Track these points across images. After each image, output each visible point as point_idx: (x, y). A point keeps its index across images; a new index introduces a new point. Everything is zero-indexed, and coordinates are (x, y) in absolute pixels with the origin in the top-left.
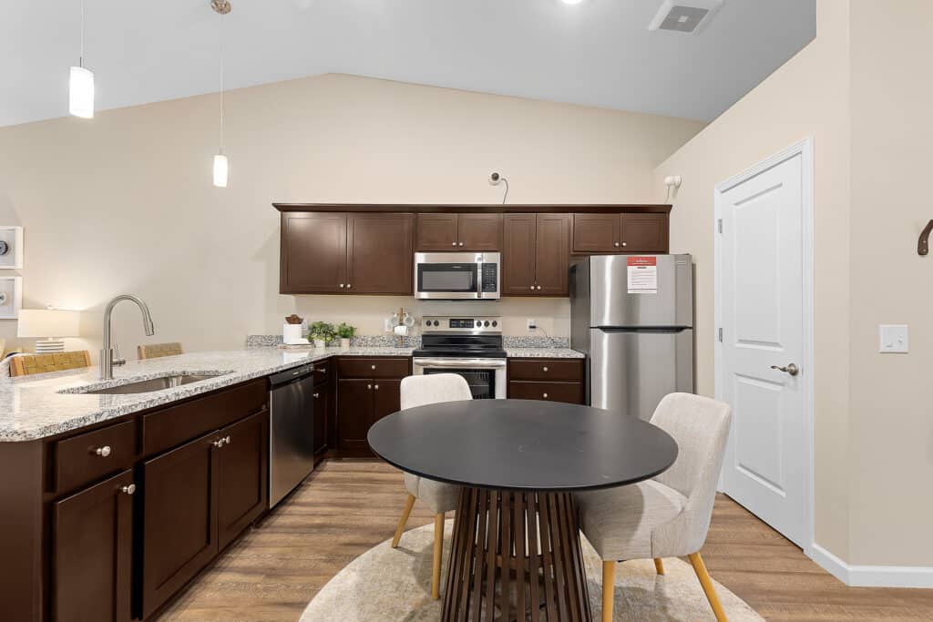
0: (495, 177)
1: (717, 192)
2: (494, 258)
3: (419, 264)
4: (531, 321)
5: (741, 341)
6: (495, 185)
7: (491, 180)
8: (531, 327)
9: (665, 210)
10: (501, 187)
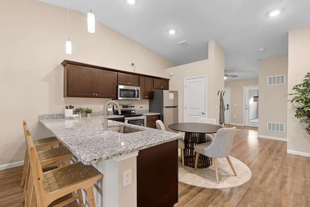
0: (133, 64)
1: (185, 80)
2: (139, 88)
3: (120, 89)
4: (141, 106)
5: (191, 109)
6: (132, 66)
7: (131, 64)
8: (141, 107)
9: (168, 80)
10: (133, 67)
